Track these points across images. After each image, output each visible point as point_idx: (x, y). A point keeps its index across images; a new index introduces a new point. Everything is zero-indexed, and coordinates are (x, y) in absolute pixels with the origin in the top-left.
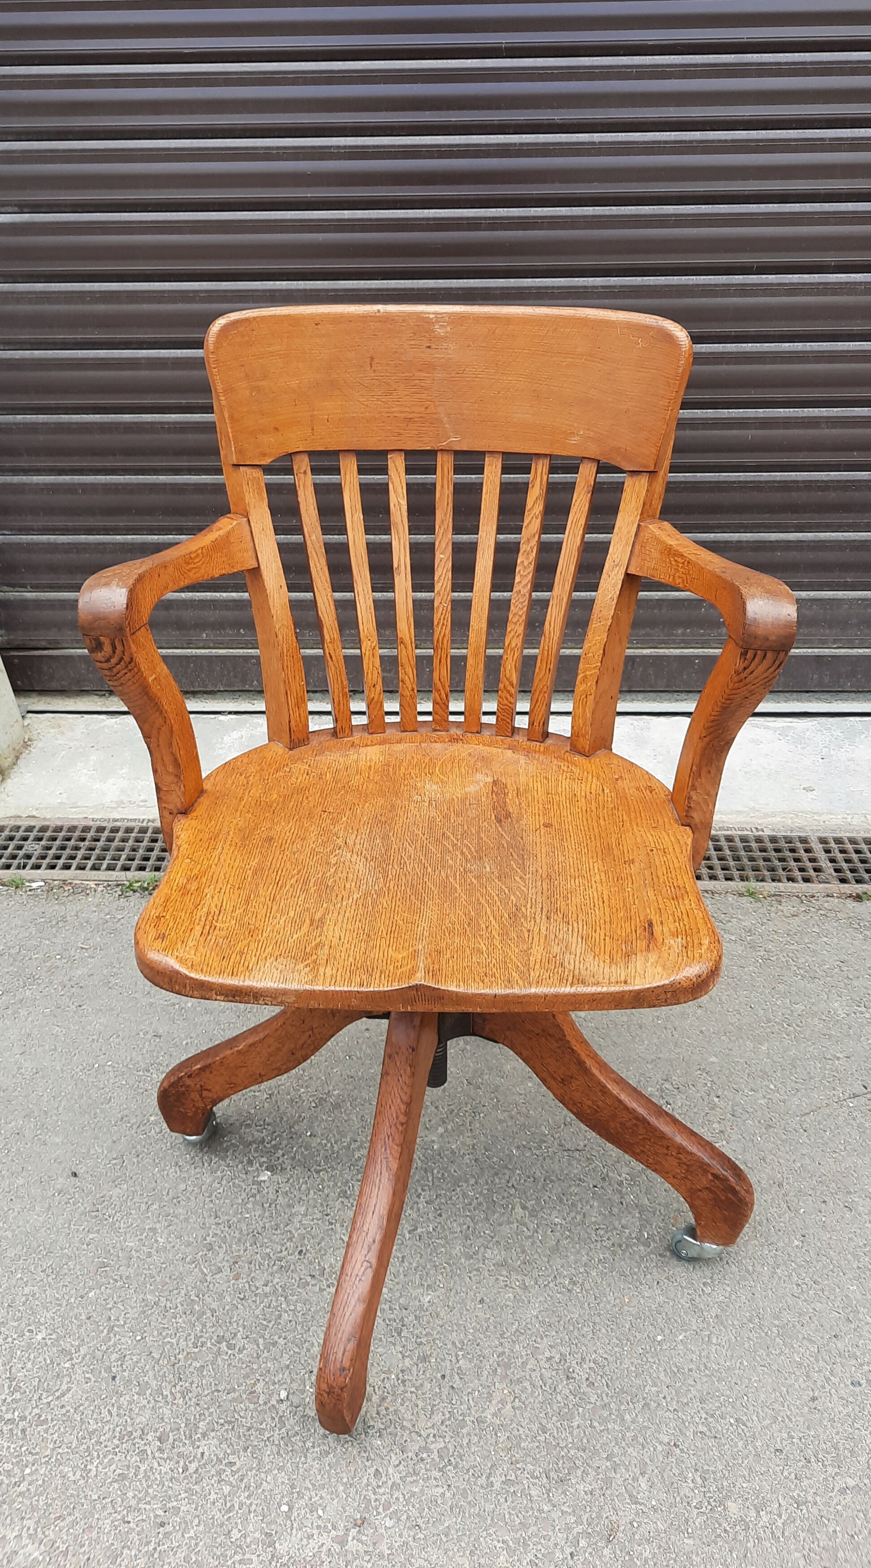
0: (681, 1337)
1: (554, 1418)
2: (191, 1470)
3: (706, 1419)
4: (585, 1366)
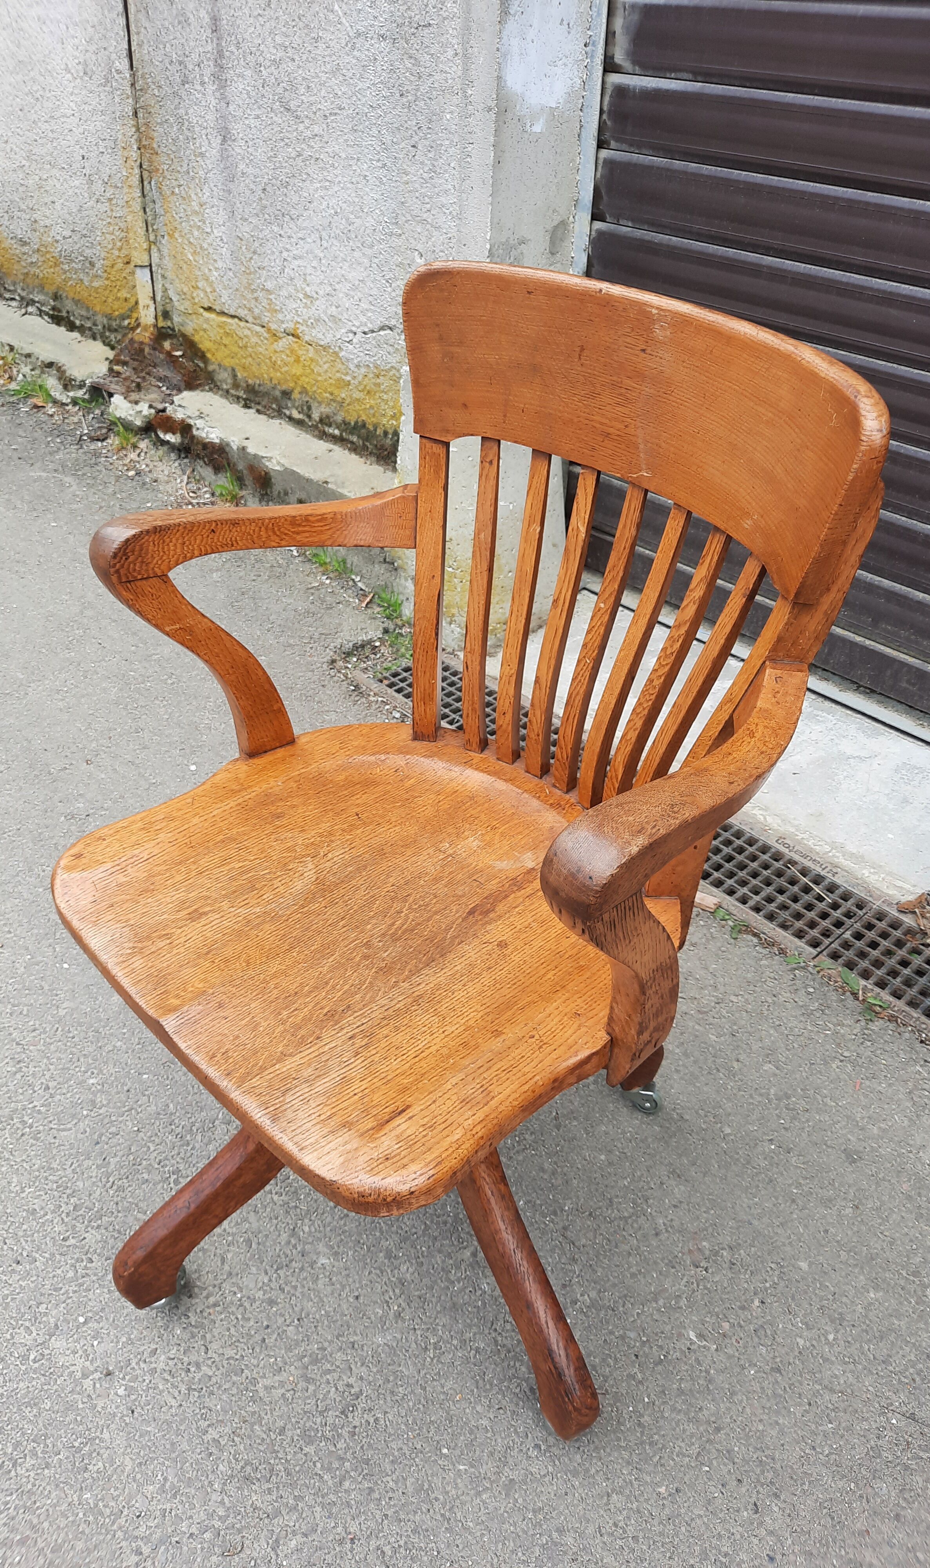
0: (461, 1467)
1: (299, 1431)
2: (67, 1243)
3: (400, 1546)
4: (365, 1416)
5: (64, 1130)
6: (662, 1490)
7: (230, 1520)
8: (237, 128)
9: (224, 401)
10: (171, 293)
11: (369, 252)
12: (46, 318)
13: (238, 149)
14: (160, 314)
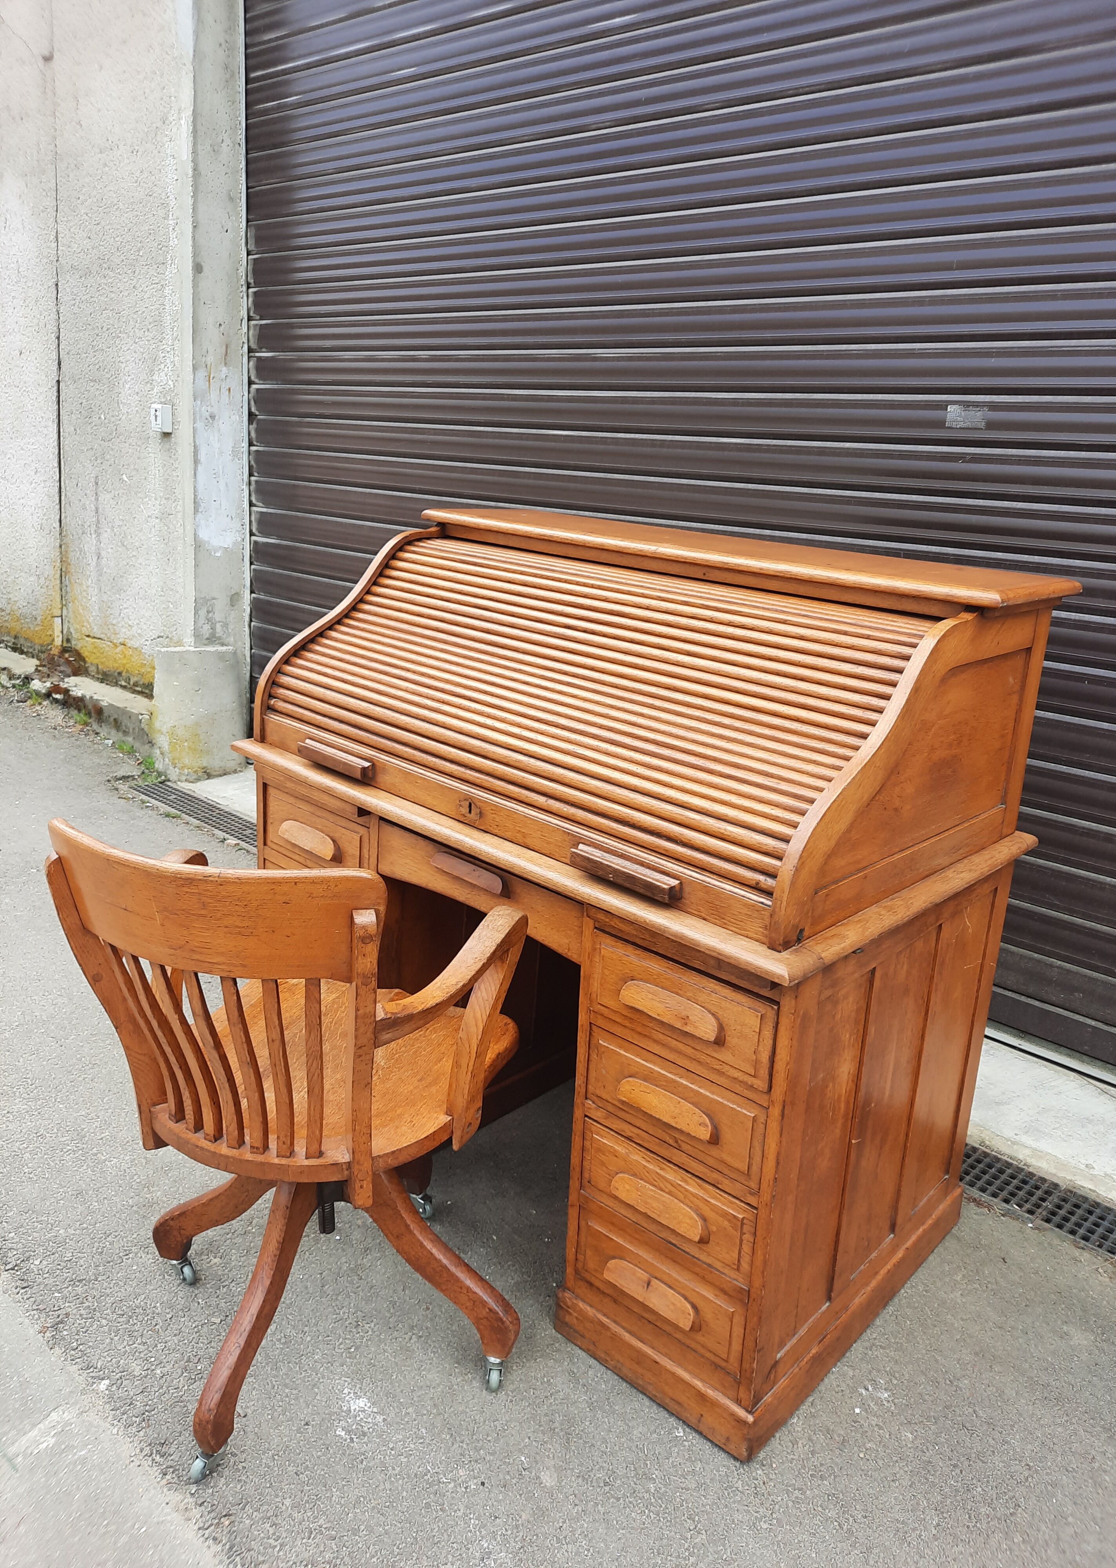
8: (103, 553)
9: (91, 681)
10: (72, 630)
12: (9, 649)
13: (104, 561)
14: (65, 640)
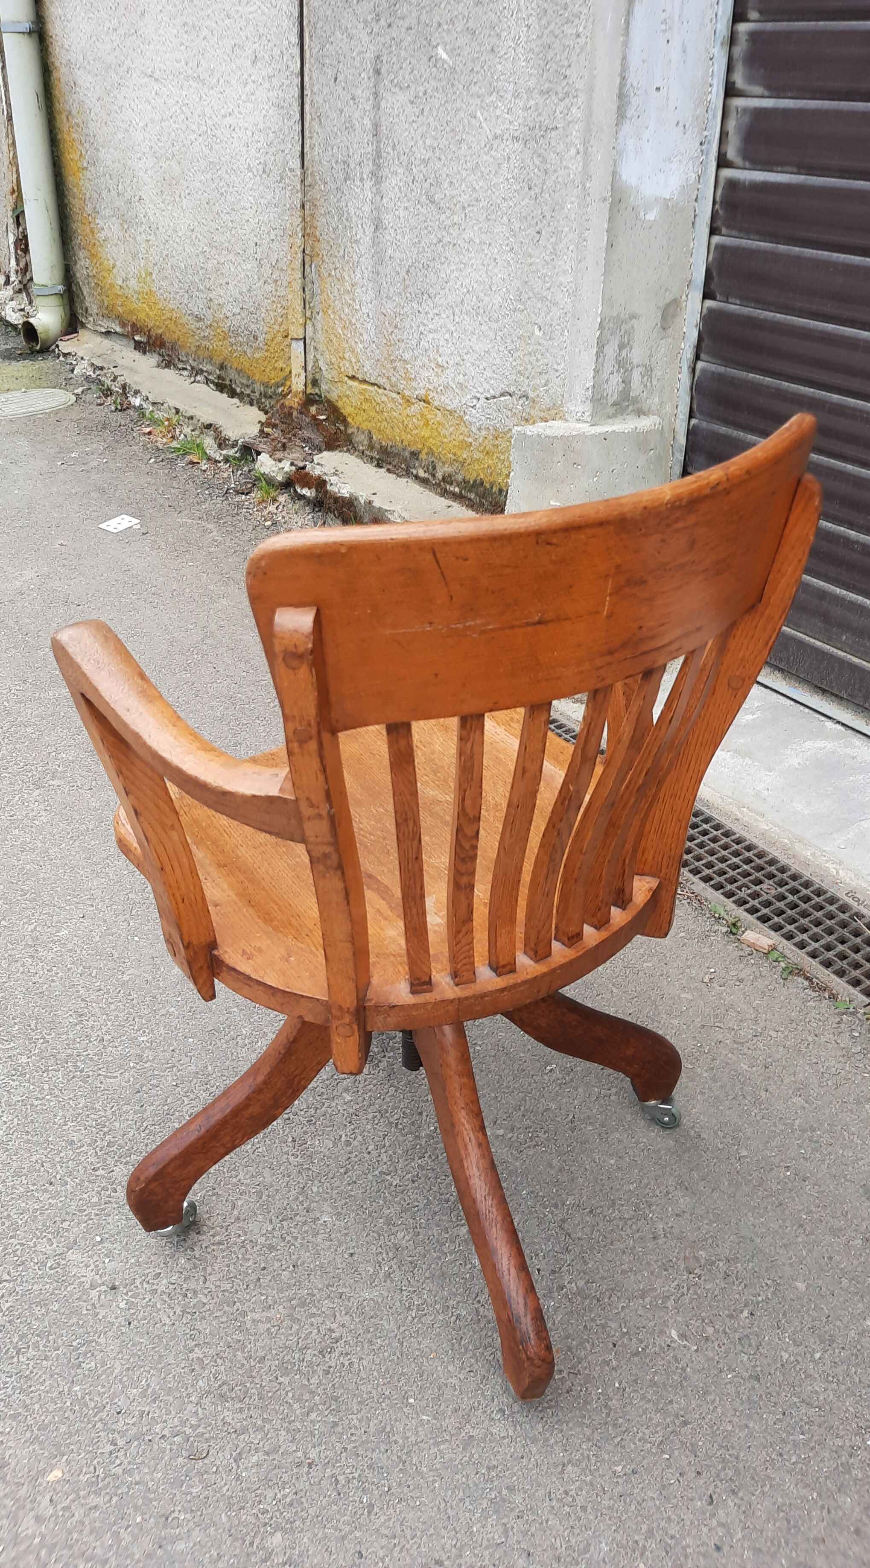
0: (425, 1417)
1: (277, 1362)
2: (97, 1173)
3: (354, 1478)
4: (341, 1358)
5: (110, 1077)
6: (619, 1469)
7: (201, 1430)
8: (387, 218)
9: (359, 461)
10: (321, 363)
11: (494, 326)
12: (211, 385)
13: (388, 236)
14: (309, 382)
